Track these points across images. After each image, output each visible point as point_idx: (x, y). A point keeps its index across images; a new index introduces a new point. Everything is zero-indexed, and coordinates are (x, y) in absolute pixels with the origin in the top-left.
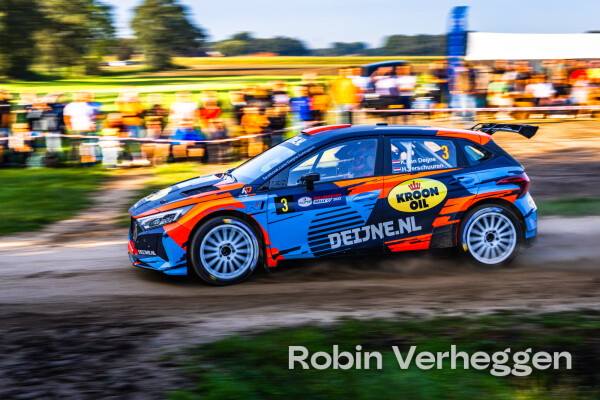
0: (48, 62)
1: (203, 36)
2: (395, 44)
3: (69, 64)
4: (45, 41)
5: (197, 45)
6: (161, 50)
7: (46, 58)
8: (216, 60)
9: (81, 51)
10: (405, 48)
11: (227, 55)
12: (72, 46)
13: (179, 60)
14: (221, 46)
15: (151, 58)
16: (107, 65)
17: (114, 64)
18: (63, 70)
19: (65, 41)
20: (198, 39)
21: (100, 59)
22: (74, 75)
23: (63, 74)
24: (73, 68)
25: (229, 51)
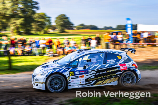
0: (35, 30)
1: (73, 25)
2: (119, 27)
3: (40, 31)
4: (34, 25)
5: (71, 27)
6: (62, 28)
7: (34, 29)
8: (76, 30)
9: (43, 28)
10: (122, 28)
11: (78, 29)
12: (41, 27)
13: (66, 30)
14: (77, 27)
15: (60, 30)
16: (49, 31)
17: (51, 31)
18: (38, 32)
19: (39, 25)
20: (71, 25)
21: (48, 30)
22: (41, 34)
23: (39, 33)
24: (41, 32)
25: (79, 28)
